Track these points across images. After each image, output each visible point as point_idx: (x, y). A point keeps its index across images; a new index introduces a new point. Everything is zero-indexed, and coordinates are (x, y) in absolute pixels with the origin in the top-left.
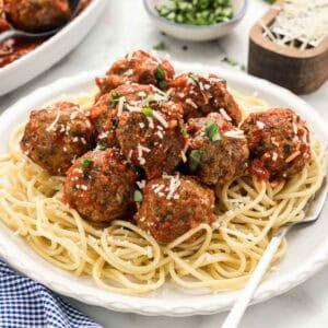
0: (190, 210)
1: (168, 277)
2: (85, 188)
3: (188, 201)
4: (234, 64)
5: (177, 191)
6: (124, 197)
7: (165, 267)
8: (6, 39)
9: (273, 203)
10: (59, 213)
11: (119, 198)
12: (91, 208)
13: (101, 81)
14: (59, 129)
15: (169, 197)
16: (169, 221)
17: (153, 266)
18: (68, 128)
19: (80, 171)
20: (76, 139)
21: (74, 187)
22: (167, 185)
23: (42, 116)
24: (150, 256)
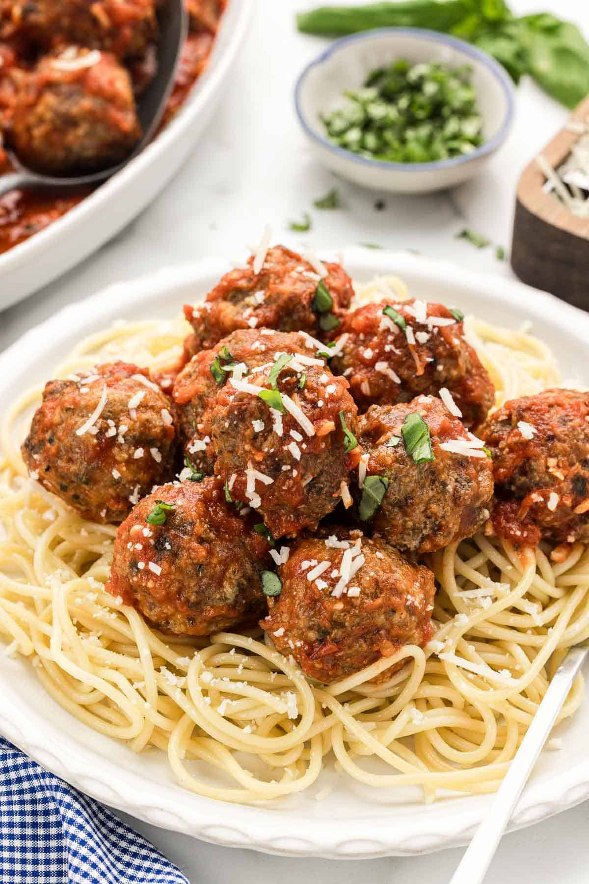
0: (381, 619)
1: (329, 758)
2: (155, 568)
3: (379, 601)
4: (482, 245)
5: (357, 578)
6: (240, 586)
7: (323, 737)
8: (7, 192)
9: (556, 593)
10: (100, 613)
11: (229, 591)
12: (168, 609)
13: (196, 314)
14: (103, 430)
15: (337, 593)
16: (336, 641)
17: (298, 735)
18: (123, 429)
19: (147, 532)
20: (139, 453)
21: (134, 565)
22: (336, 564)
23: (69, 396)
24: (294, 716)
